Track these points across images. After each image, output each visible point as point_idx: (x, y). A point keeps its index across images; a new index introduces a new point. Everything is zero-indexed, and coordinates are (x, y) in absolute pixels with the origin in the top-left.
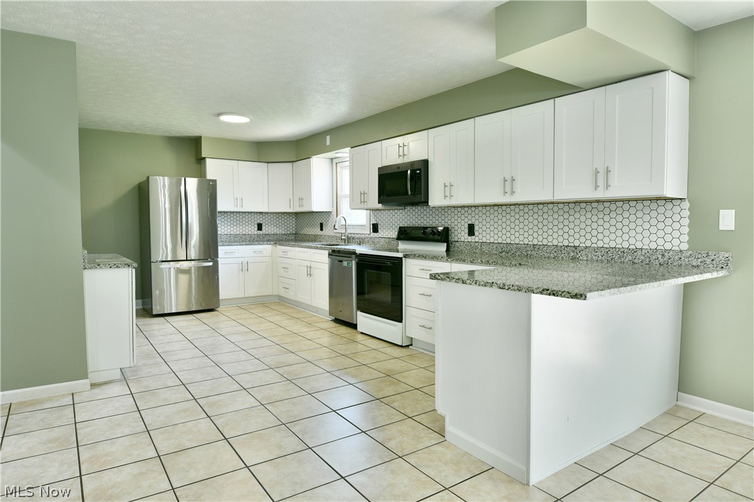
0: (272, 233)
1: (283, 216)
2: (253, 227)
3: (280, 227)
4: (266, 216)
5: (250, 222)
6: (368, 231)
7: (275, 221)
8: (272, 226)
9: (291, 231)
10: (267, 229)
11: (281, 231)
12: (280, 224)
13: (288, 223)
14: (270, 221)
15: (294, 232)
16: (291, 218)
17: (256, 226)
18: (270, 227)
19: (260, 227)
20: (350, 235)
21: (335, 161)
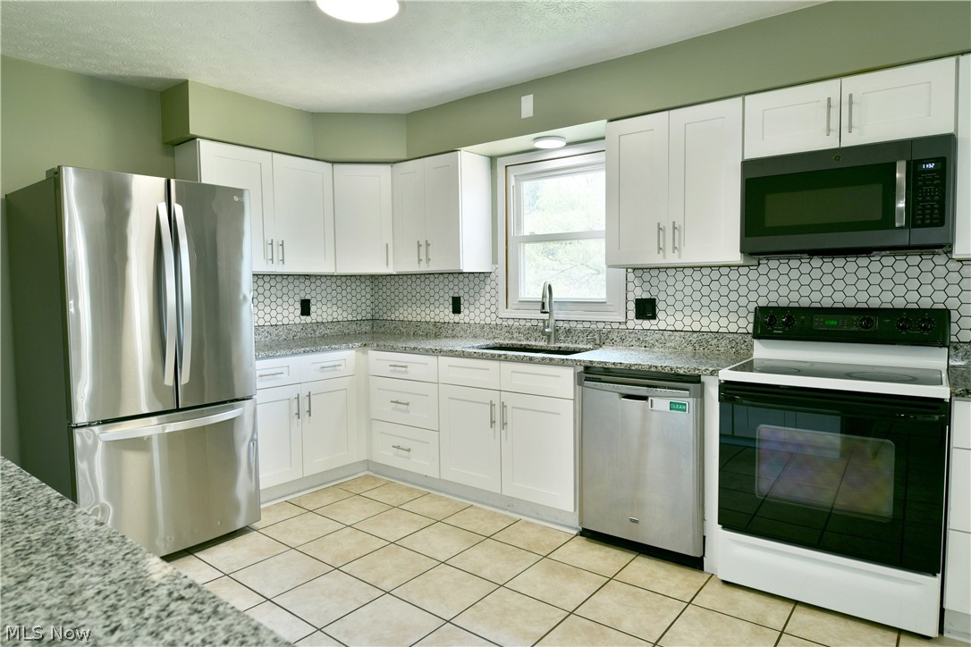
0: (330, 319)
1: (348, 282)
2: (291, 309)
3: (345, 307)
4: (318, 283)
5: (285, 298)
6: (620, 314)
7: (334, 293)
8: (329, 305)
9: (364, 313)
10: (319, 312)
11: (345, 314)
12: (344, 300)
13: (359, 296)
14: (324, 294)
15: (369, 316)
16: (363, 286)
17: (298, 306)
18: (324, 308)
19: (305, 308)
20: (560, 324)
21: (501, 163)
